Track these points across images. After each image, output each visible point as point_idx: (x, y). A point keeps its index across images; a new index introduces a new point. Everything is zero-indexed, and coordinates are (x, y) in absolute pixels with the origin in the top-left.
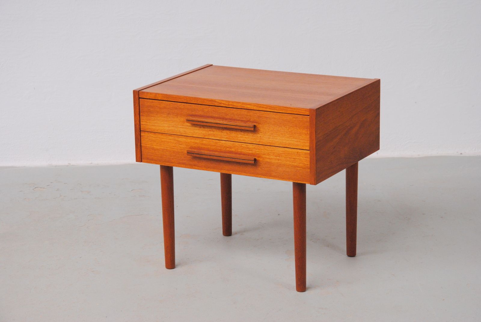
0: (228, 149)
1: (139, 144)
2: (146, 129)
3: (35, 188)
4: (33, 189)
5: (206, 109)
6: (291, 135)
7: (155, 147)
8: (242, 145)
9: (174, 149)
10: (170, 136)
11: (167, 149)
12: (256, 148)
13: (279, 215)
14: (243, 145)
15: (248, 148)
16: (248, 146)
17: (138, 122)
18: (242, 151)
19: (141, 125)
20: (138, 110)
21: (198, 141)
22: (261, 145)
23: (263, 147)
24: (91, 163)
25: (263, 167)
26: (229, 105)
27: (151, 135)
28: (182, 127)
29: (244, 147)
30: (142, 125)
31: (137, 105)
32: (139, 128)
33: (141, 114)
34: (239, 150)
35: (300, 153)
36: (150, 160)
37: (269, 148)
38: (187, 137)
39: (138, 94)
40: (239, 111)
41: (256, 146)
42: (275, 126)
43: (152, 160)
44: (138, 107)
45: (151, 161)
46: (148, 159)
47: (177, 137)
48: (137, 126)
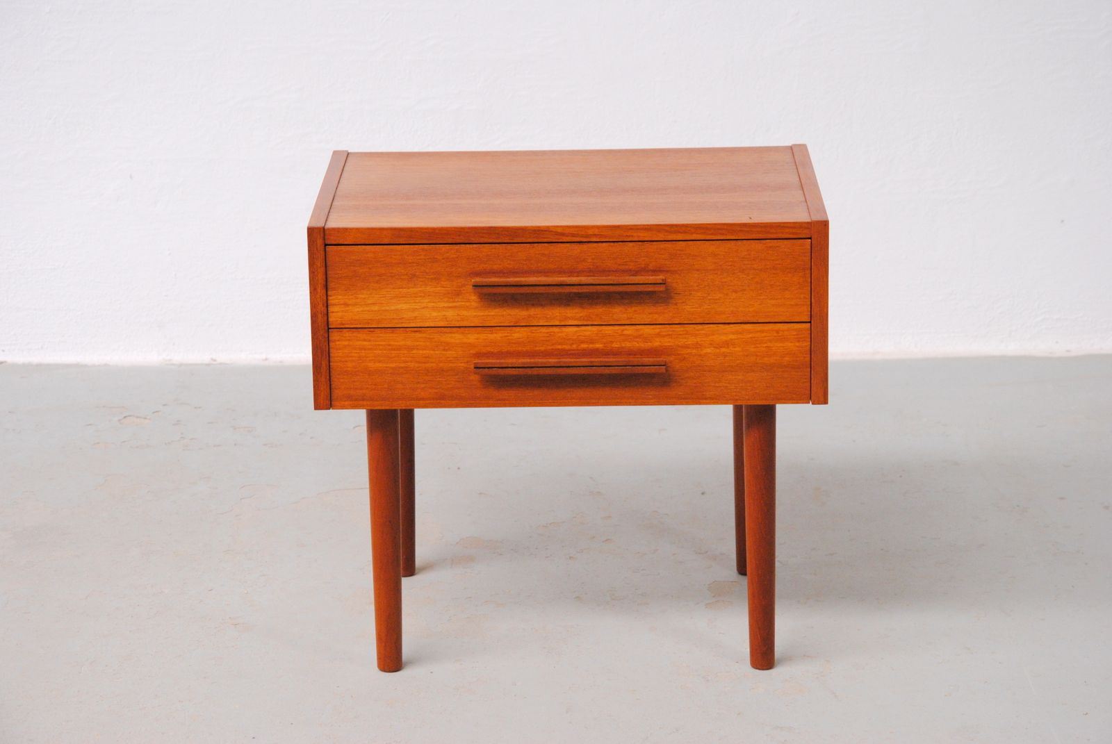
0: (584, 346)
1: (324, 363)
2: (344, 322)
3: (125, 417)
4: (119, 420)
5: (522, 252)
6: (760, 292)
7: (370, 365)
8: (623, 330)
9: (427, 365)
10: (417, 331)
11: (406, 367)
12: (664, 333)
13: (703, 494)
14: (626, 330)
15: (639, 336)
16: (641, 332)
17: (321, 308)
18: (623, 345)
19: (330, 314)
20: (321, 277)
21: (497, 336)
22: (676, 326)
23: (682, 329)
24: (266, 359)
25: (682, 379)
26: (587, 236)
27: (359, 335)
28: (451, 305)
29: (629, 336)
30: (333, 312)
31: (319, 263)
32: (326, 323)
33: (331, 285)
34: (615, 345)
35: (783, 331)
36: (356, 400)
37: (698, 330)
38: (467, 329)
39: (322, 235)
40: (616, 248)
41: (663, 330)
42: (716, 274)
43: (363, 400)
44: (321, 270)
45: (361, 403)
46: (349, 398)
47: (436, 333)
48: (320, 318)
